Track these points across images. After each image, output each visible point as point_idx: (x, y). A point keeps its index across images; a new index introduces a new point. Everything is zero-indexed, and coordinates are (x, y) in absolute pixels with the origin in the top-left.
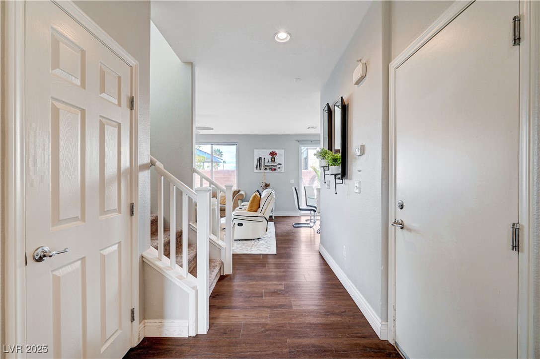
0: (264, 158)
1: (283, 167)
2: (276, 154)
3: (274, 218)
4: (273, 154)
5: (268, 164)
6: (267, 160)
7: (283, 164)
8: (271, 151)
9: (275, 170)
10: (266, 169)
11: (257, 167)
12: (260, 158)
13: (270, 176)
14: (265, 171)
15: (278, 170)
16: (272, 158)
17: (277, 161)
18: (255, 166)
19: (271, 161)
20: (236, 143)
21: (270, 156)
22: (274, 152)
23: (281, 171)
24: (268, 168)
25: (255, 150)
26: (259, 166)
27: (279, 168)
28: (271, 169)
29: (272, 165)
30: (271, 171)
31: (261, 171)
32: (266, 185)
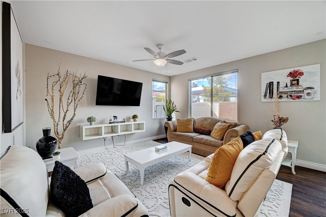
0: (278, 83)
1: (319, 92)
2: (301, 74)
4: (295, 76)
5: (286, 90)
6: (282, 85)
7: (317, 87)
8: (292, 70)
9: (299, 97)
10: (281, 97)
11: (265, 96)
12: (271, 84)
13: (288, 107)
14: (280, 100)
15: (307, 97)
16: (292, 81)
17: (304, 82)
18: (263, 94)
19: (292, 85)
20: (237, 70)
21: (290, 78)
22: (297, 71)
23: (312, 99)
24: (284, 96)
25: (262, 73)
26: (270, 93)
27: (308, 94)
28: (291, 96)
29: (292, 91)
30: (291, 100)
31: (273, 100)
32: (280, 120)
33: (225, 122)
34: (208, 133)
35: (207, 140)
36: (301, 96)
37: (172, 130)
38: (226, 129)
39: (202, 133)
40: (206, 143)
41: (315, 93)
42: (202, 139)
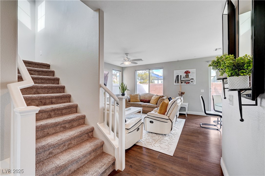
0: (181, 76)
1: (195, 81)
2: (189, 72)
3: (186, 116)
4: (187, 73)
5: (184, 79)
6: (182, 77)
7: (195, 78)
8: (186, 70)
9: (189, 83)
10: (182, 83)
11: (176, 82)
12: (178, 76)
13: (185, 87)
14: (181, 84)
15: (191, 83)
16: (186, 75)
17: (191, 76)
18: (175, 81)
19: (186, 77)
20: (163, 68)
21: (185, 74)
22: (188, 71)
23: (193, 84)
24: (183, 82)
25: (174, 71)
26: (177, 81)
27: (192, 82)
28: (186, 82)
29: (186, 80)
30: (186, 84)
31: (179, 84)
32: (181, 93)
33: (157, 95)
34: (149, 102)
35: (149, 105)
36: (189, 82)
37: (127, 101)
38: (158, 99)
39: (145, 102)
40: (148, 107)
41: (194, 81)
42: (146, 105)
